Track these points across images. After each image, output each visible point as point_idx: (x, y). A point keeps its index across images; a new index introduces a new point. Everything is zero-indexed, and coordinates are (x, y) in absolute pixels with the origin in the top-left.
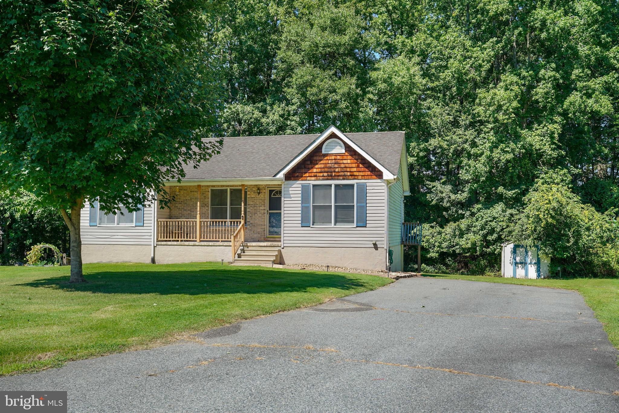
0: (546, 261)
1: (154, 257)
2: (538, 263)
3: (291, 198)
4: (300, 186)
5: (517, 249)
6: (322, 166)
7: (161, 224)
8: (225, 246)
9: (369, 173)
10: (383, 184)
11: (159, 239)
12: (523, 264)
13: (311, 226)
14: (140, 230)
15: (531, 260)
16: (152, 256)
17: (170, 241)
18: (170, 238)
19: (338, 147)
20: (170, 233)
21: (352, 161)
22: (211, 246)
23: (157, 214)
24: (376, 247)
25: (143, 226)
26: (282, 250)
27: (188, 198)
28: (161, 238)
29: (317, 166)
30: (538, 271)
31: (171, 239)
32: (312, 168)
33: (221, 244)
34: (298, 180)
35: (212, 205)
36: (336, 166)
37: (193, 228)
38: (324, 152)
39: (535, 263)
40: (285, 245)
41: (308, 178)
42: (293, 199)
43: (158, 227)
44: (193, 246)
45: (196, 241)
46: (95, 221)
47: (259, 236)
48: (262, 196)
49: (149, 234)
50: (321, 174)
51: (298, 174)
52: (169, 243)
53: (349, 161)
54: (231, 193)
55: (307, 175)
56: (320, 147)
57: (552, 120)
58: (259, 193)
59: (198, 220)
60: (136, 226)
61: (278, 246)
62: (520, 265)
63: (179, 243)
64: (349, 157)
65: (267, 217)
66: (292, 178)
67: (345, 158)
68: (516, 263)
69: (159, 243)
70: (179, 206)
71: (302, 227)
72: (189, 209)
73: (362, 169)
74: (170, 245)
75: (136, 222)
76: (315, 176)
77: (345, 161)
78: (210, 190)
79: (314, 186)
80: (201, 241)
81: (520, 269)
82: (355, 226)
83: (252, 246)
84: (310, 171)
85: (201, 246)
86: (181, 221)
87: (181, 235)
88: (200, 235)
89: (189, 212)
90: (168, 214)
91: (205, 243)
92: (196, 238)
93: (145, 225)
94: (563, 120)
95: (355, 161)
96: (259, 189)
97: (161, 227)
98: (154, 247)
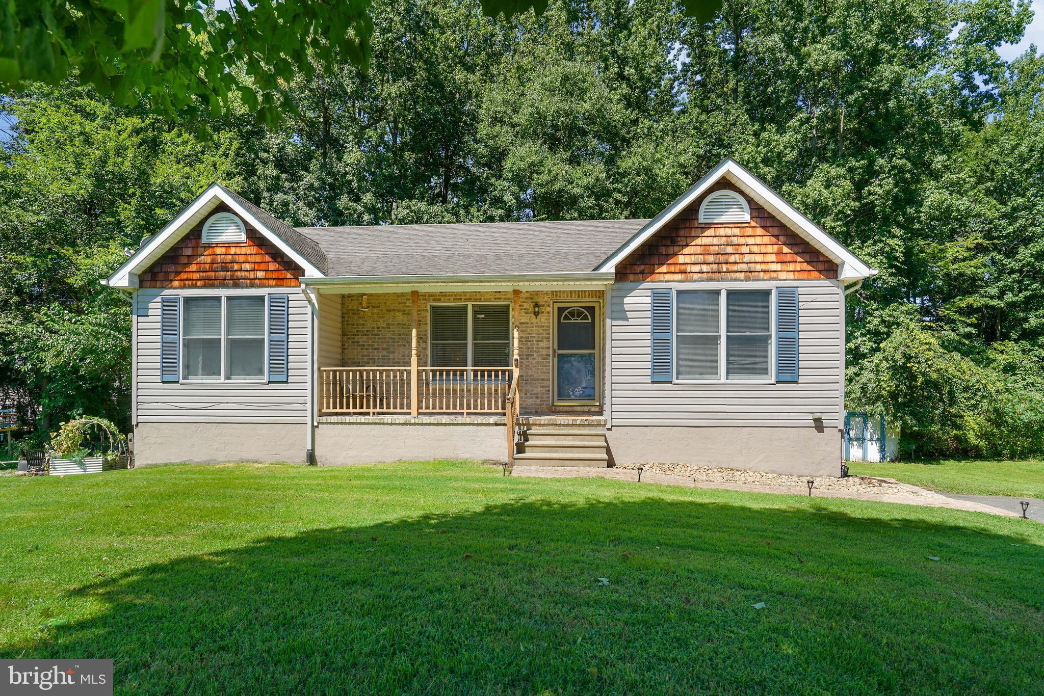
0: (893, 437)
1: (313, 449)
2: (882, 440)
3: (627, 319)
4: (649, 293)
5: (852, 418)
6: (699, 250)
7: (328, 377)
8: (478, 425)
9: (806, 266)
10: (836, 290)
11: (324, 410)
12: (861, 440)
13: (675, 381)
14: (279, 390)
15: (871, 435)
16: (309, 447)
17: (348, 414)
18: (348, 407)
19: (735, 209)
20: (348, 398)
21: (767, 240)
22: (445, 424)
23: (319, 356)
24: (819, 425)
25: (287, 382)
26: (608, 434)
27: (382, 324)
28: (328, 408)
29: (687, 250)
30: (882, 450)
31: (351, 410)
32: (676, 254)
33: (468, 419)
34: (643, 281)
35: (433, 339)
36: (729, 249)
37: (402, 387)
38: (702, 218)
39: (878, 439)
40: (615, 422)
41: (668, 277)
42: (631, 321)
43: (321, 384)
44: (403, 424)
45: (409, 414)
46: (175, 372)
47: (538, 401)
48: (543, 320)
49: (302, 400)
50: (697, 268)
51: (643, 267)
52: (348, 419)
53: (758, 240)
54: (475, 313)
55: (664, 269)
56: (693, 209)
57: (889, 232)
58: (536, 314)
59: (414, 368)
60: (270, 382)
61: (599, 425)
62: (855, 443)
63: (370, 418)
64: (759, 231)
65: (553, 363)
66: (631, 277)
67: (749, 231)
68: (850, 440)
69: (325, 419)
70: (362, 340)
71: (653, 382)
72: (385, 346)
73: (789, 258)
74: (349, 423)
75: (270, 373)
76: (681, 272)
77: (751, 241)
78: (429, 308)
79: (679, 293)
80: (419, 414)
81: (856, 447)
82: (773, 381)
83: (540, 425)
84: (671, 261)
85: (422, 424)
86: (368, 372)
87: (368, 401)
88: (419, 402)
89: (385, 353)
90: (339, 357)
91: (433, 419)
92: (409, 407)
93: (290, 379)
94: (905, 234)
95: (774, 240)
96: (537, 305)
97: (328, 384)
98: (313, 427)
